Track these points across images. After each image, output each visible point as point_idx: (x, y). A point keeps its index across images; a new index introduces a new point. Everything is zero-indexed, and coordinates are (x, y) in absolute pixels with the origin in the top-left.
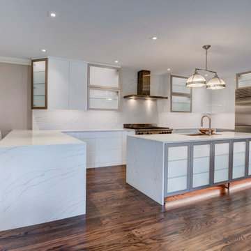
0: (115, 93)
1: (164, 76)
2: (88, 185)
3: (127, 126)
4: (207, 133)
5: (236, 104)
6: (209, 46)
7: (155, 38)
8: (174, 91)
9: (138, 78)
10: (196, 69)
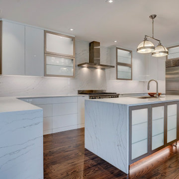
0: (70, 61)
1: (110, 48)
2: (45, 155)
3: (81, 93)
4: (155, 95)
5: (166, 74)
6: (155, 16)
8: (119, 61)
9: (90, 49)
10: (146, 36)
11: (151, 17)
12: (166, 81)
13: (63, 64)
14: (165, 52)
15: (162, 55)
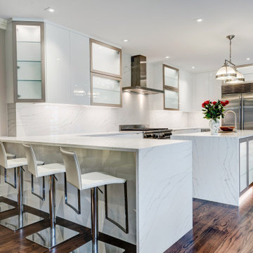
0: (116, 83)
6: (233, 37)
7: (200, 20)
8: (166, 84)
11: (229, 37)
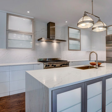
0: (30, 37)
5: (107, 46)
8: (70, 37)
10: (85, 12)
12: (106, 51)
13: (23, 39)
14: (104, 27)
15: (102, 29)
